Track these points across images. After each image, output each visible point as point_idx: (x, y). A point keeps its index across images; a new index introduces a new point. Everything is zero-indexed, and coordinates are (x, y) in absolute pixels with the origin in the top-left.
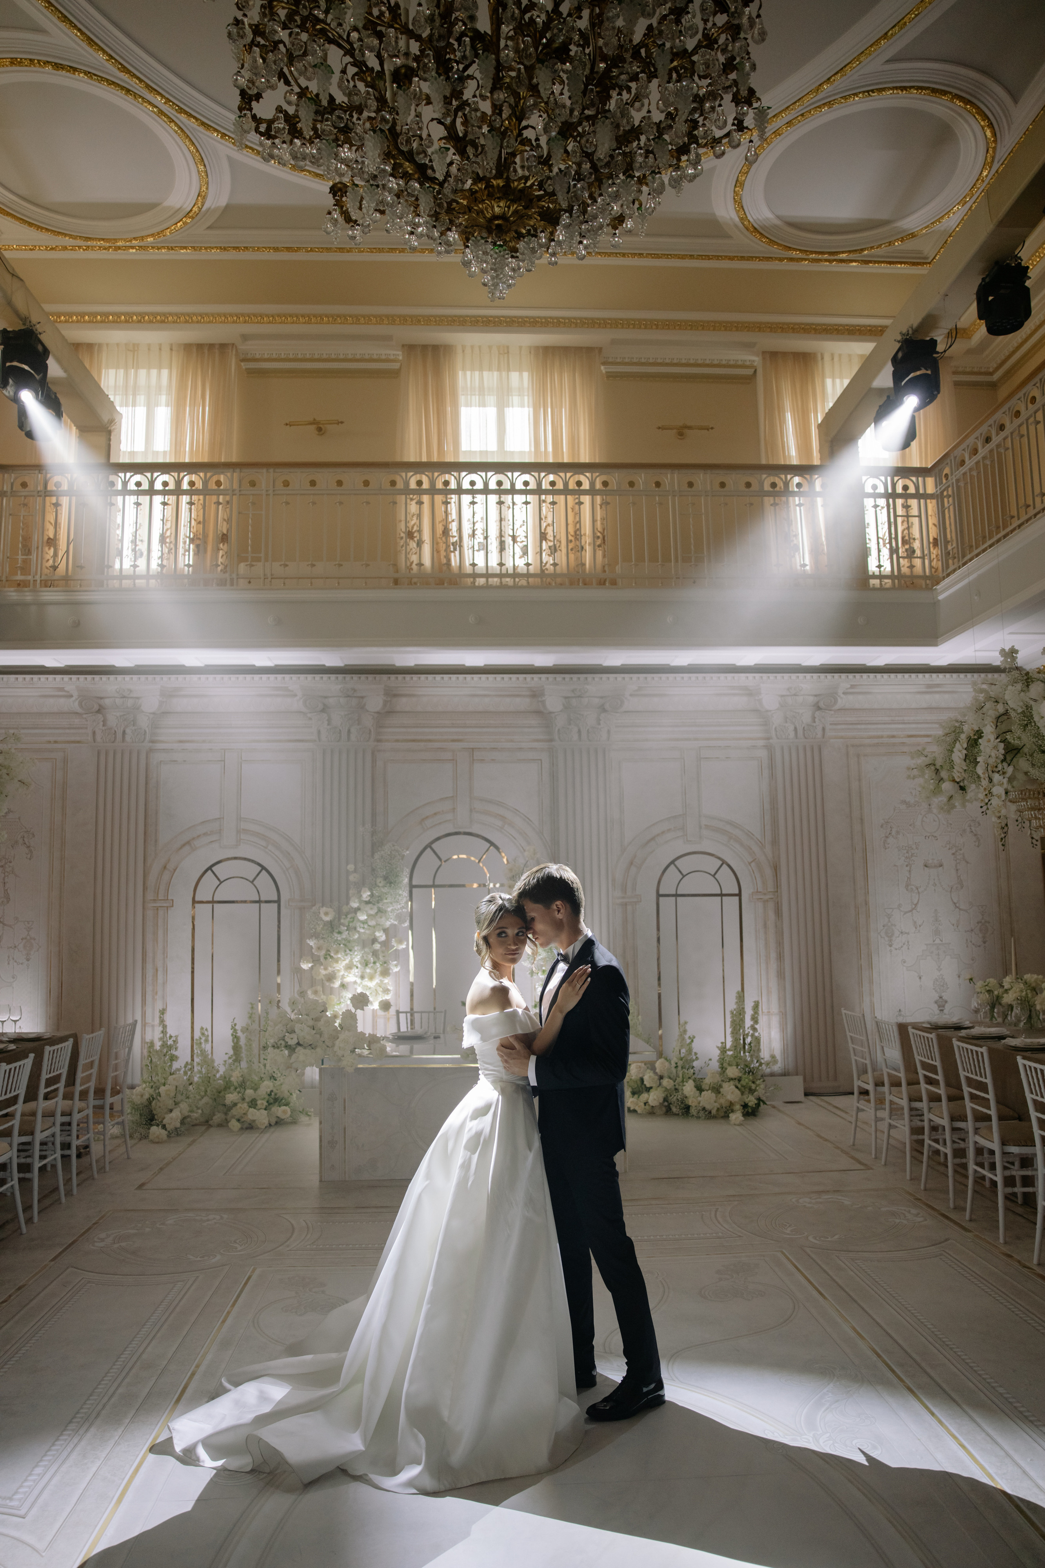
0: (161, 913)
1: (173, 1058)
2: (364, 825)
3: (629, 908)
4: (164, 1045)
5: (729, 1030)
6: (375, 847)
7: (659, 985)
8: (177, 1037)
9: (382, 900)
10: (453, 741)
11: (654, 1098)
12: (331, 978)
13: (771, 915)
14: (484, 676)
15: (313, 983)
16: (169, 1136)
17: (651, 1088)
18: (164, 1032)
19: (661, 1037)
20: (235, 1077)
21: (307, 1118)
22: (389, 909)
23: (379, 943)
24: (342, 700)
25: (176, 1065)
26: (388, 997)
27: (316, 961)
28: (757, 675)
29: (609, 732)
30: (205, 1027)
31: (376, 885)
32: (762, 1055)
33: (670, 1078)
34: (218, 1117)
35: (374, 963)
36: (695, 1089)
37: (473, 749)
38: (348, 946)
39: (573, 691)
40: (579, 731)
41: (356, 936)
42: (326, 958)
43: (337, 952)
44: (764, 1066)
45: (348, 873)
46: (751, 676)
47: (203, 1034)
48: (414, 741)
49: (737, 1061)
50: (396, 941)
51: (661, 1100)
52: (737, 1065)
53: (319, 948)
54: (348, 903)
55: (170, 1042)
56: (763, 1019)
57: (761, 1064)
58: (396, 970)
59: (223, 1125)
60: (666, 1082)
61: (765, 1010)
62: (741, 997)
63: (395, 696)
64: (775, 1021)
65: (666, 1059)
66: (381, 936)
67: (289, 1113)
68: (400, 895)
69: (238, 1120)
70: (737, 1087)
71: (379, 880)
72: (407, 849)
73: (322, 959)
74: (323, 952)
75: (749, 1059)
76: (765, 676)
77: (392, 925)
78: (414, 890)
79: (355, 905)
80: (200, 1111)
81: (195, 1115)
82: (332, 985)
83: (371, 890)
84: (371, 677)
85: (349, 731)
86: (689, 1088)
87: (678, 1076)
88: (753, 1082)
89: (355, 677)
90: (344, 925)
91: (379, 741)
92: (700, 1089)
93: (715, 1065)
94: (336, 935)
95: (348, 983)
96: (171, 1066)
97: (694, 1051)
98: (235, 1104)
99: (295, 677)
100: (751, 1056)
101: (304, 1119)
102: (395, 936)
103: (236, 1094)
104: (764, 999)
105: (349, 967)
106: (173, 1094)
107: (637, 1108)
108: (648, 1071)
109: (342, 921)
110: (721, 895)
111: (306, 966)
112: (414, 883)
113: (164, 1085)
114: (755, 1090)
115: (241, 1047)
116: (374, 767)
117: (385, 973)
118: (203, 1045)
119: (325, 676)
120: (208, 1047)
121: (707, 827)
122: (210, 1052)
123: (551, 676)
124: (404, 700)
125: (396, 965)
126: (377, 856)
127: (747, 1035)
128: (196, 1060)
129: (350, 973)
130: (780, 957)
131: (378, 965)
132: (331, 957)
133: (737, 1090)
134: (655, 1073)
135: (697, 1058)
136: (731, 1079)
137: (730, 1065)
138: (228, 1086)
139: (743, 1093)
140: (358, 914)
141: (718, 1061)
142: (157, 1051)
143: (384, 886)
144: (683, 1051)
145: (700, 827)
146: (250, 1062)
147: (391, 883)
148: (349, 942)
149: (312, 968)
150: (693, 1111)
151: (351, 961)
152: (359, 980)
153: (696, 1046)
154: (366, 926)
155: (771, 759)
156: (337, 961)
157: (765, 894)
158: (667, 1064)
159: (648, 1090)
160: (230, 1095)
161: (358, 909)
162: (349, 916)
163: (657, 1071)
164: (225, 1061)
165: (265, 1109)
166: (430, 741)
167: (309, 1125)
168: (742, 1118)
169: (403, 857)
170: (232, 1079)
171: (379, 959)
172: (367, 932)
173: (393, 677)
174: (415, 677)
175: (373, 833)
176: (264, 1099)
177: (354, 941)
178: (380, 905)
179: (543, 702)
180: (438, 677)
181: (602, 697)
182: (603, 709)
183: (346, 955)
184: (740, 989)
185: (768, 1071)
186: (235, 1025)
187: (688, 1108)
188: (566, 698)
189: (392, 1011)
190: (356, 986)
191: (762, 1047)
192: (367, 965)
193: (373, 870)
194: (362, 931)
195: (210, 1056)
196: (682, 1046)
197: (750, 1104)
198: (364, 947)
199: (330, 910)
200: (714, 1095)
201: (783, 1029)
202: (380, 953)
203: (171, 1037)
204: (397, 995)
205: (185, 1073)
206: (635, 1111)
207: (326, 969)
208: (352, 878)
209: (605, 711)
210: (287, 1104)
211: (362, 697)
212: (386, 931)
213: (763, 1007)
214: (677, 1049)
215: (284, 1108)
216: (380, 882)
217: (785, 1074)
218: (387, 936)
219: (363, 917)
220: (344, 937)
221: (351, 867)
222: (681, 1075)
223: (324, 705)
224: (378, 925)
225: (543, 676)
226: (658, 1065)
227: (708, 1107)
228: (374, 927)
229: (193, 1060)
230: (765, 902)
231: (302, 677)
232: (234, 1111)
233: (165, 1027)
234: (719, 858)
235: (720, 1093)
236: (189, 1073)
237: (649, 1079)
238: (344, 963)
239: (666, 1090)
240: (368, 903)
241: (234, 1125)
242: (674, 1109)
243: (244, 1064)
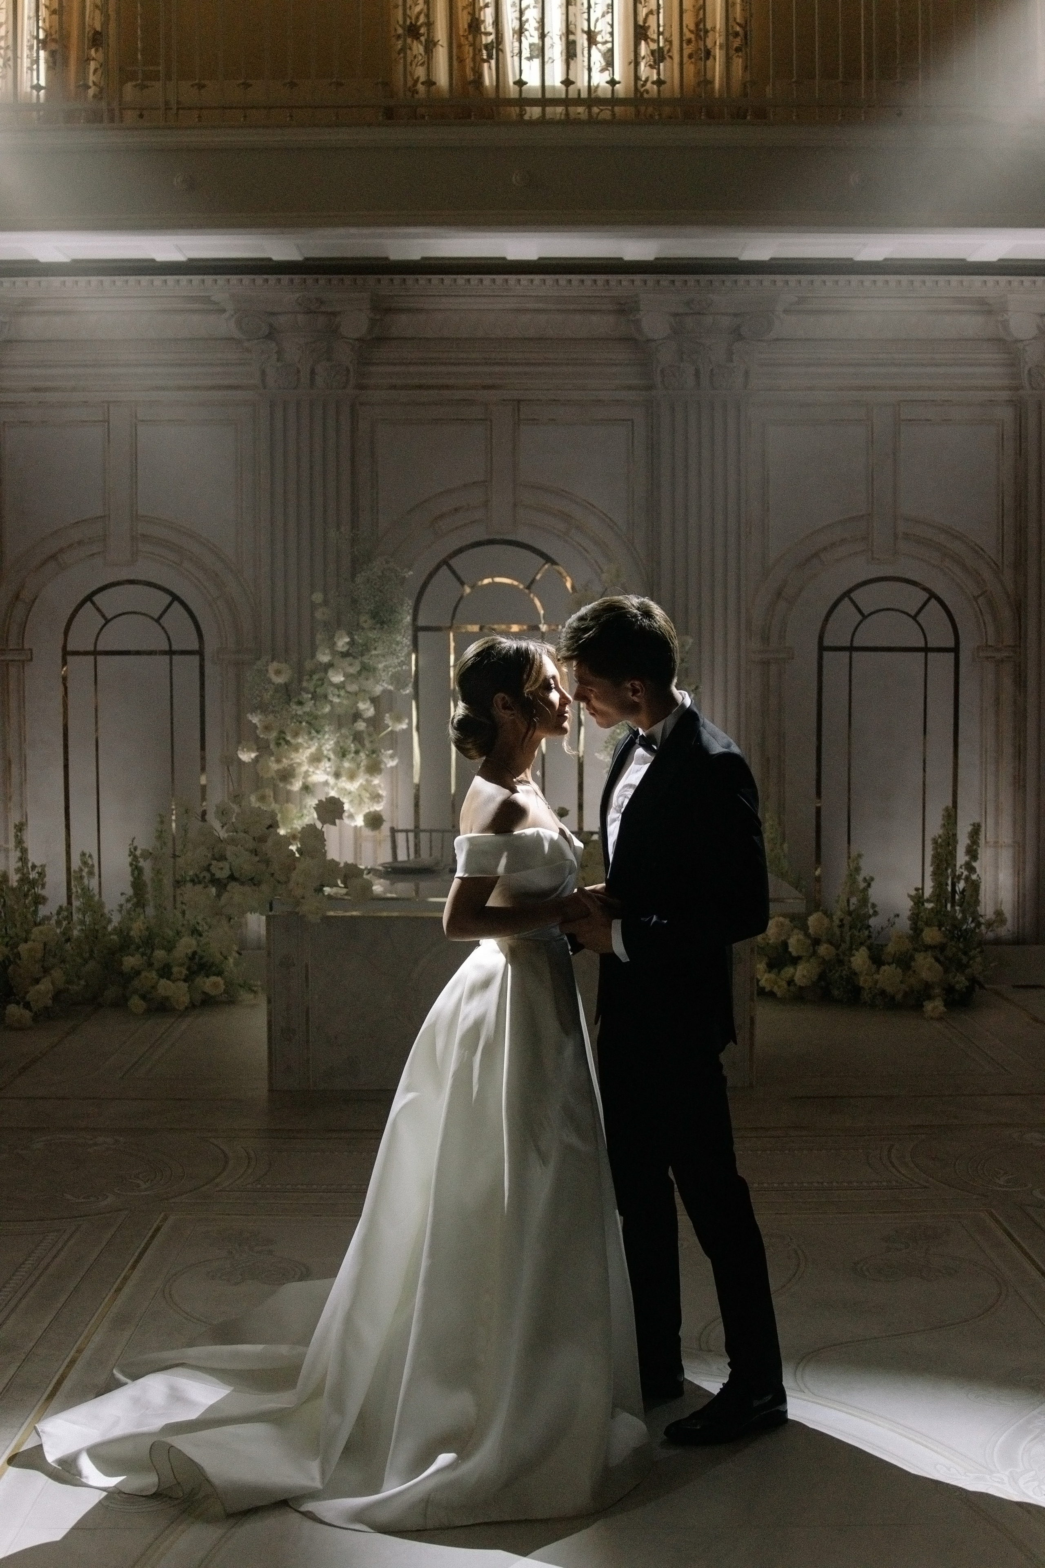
0: (13, 671)
1: (40, 900)
2: (338, 527)
3: (773, 668)
4: (24, 880)
5: (929, 869)
6: (357, 564)
7: (819, 794)
8: (43, 866)
9: (368, 650)
10: (485, 387)
11: (802, 973)
12: (287, 775)
13: (1007, 682)
14: (537, 278)
15: (258, 782)
16: (36, 1018)
17: (799, 958)
18: (23, 859)
19: (818, 879)
20: (137, 928)
21: (252, 996)
22: (380, 666)
23: (364, 720)
24: (300, 317)
25: (43, 911)
26: (378, 808)
27: (263, 748)
28: (1003, 279)
29: (747, 373)
30: (87, 852)
31: (358, 627)
32: (981, 910)
33: (831, 943)
34: (111, 993)
35: (357, 752)
36: (868, 962)
37: (519, 401)
38: (314, 726)
39: (688, 303)
40: (697, 374)
41: (327, 709)
42: (278, 744)
43: (296, 735)
44: (983, 927)
45: (313, 607)
46: (991, 279)
47: (85, 863)
48: (420, 387)
49: (939, 918)
50: (391, 718)
51: (815, 978)
52: (940, 926)
53: (267, 728)
54: (313, 656)
55: (33, 875)
56: (985, 855)
57: (979, 924)
58: (392, 763)
59: (121, 1003)
60: (823, 949)
61: (991, 838)
62: (951, 817)
63: (389, 310)
64: (1006, 857)
65: (825, 913)
66: (367, 708)
67: (223, 987)
68: (398, 643)
69: (143, 997)
70: (937, 960)
71: (363, 618)
72: (410, 570)
73: (272, 746)
74: (274, 735)
75: (960, 916)
76: (1015, 280)
77: (385, 691)
78: (421, 635)
79: (324, 658)
80: (82, 982)
81: (74, 988)
82: (289, 787)
83: (350, 634)
84: (348, 279)
85: (313, 372)
86: (860, 959)
87: (843, 940)
88: (965, 953)
89: (323, 279)
90: (308, 693)
91: (362, 387)
92: (877, 960)
93: (904, 924)
94: (294, 707)
95: (314, 785)
96: (35, 912)
97: (872, 900)
98: (138, 973)
99: (221, 279)
100: (963, 912)
101: (245, 996)
102: (390, 710)
103: (138, 956)
104: (990, 821)
105: (316, 759)
106: (39, 955)
107: (776, 989)
108: (796, 931)
109: (305, 684)
110: (926, 650)
111: (246, 756)
112: (421, 622)
113: (26, 941)
114: (967, 966)
115: (145, 885)
116: (354, 430)
117: (374, 768)
118: (86, 881)
119: (272, 278)
120: (94, 883)
121: (906, 536)
122: (96, 891)
123: (651, 278)
124: (404, 318)
125: (392, 757)
126: (359, 579)
127: (959, 877)
128: (76, 903)
129: (317, 768)
130: (1019, 754)
131: (362, 755)
132: (288, 742)
133: (937, 965)
134: (807, 935)
135: (876, 913)
136: (928, 948)
137: (928, 924)
138: (125, 944)
139: (946, 971)
140: (330, 673)
141: (910, 918)
142: (13, 889)
143: (372, 628)
144: (854, 900)
145: (896, 536)
146: (158, 907)
147: (382, 623)
148: (316, 718)
149: (256, 760)
150: (866, 996)
151: (319, 749)
152: (332, 780)
153: (876, 894)
154: (342, 693)
155: (1020, 420)
156: (296, 750)
157: (998, 650)
158: (826, 921)
159: (795, 961)
160: (131, 959)
161: (330, 665)
162: (316, 677)
163: (811, 931)
164: (121, 906)
165: (185, 981)
166: (447, 387)
167: (253, 1006)
168: (942, 1008)
169: (403, 580)
170: (132, 933)
171: (363, 746)
172: (345, 702)
173: (385, 278)
174: (422, 279)
175: (354, 541)
176: (182, 965)
177: (324, 716)
178: (365, 659)
179: (637, 322)
180: (461, 279)
181: (735, 315)
182: (737, 334)
183: (312, 739)
184: (950, 804)
185: (990, 935)
186: (135, 849)
187: (857, 990)
188: (676, 315)
189: (385, 828)
190: (326, 789)
191: (982, 897)
192: (344, 755)
193: (354, 601)
194: (336, 700)
195: (97, 898)
196: (852, 893)
197: (957, 987)
198: (340, 726)
199: (283, 666)
200: (899, 970)
201: (1018, 870)
202: (365, 735)
203: (34, 867)
204: (393, 804)
205: (58, 923)
206: (772, 994)
207: (278, 761)
208: (318, 615)
209: (740, 337)
210: (220, 974)
211: (334, 314)
212: (374, 701)
213: (988, 834)
214: (844, 898)
215: (213, 979)
216: (365, 620)
217: (1018, 941)
218: (377, 709)
219: (337, 678)
220: (307, 709)
221: (318, 597)
222: (848, 939)
223: (271, 326)
224: (362, 691)
225: (638, 278)
226: (812, 920)
227: (889, 990)
228: (356, 694)
229: (70, 902)
230: (999, 662)
231: (234, 279)
232: (136, 983)
233: (24, 851)
234: (925, 589)
235: (908, 967)
236: (65, 923)
237: (795, 943)
238: (308, 752)
239: (824, 962)
240: (345, 655)
241: (137, 1004)
242: (836, 992)
243: (150, 911)
